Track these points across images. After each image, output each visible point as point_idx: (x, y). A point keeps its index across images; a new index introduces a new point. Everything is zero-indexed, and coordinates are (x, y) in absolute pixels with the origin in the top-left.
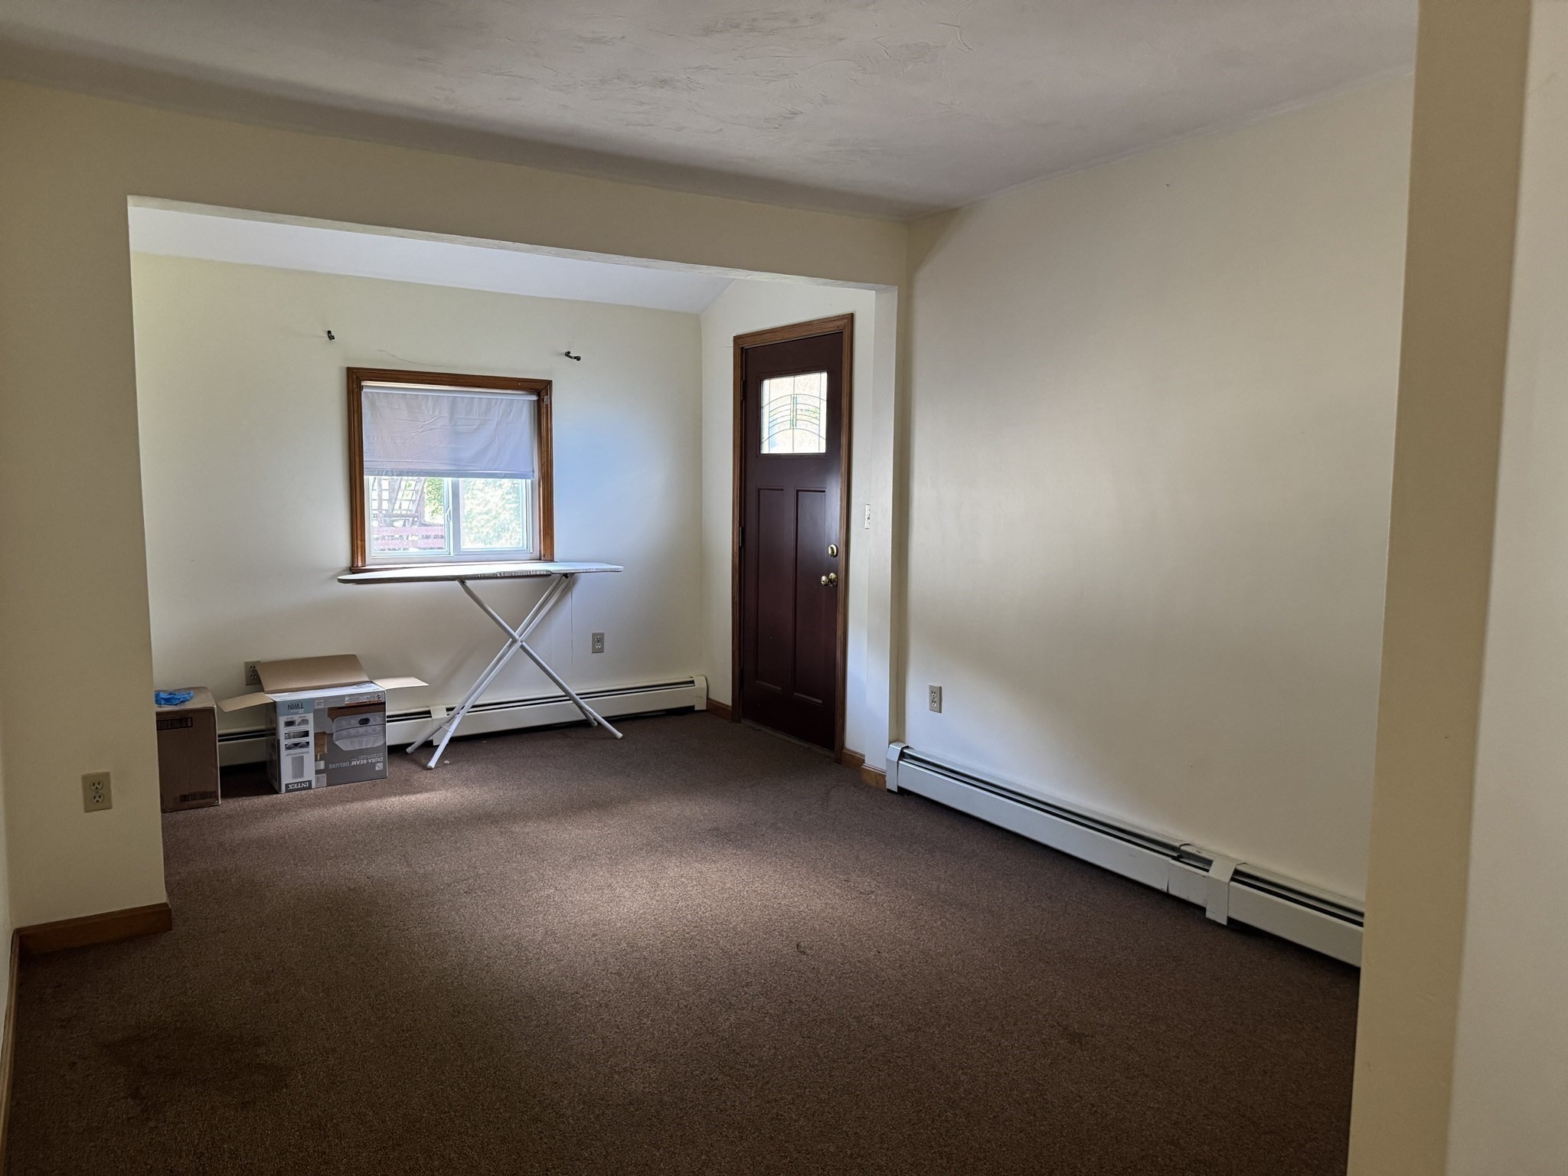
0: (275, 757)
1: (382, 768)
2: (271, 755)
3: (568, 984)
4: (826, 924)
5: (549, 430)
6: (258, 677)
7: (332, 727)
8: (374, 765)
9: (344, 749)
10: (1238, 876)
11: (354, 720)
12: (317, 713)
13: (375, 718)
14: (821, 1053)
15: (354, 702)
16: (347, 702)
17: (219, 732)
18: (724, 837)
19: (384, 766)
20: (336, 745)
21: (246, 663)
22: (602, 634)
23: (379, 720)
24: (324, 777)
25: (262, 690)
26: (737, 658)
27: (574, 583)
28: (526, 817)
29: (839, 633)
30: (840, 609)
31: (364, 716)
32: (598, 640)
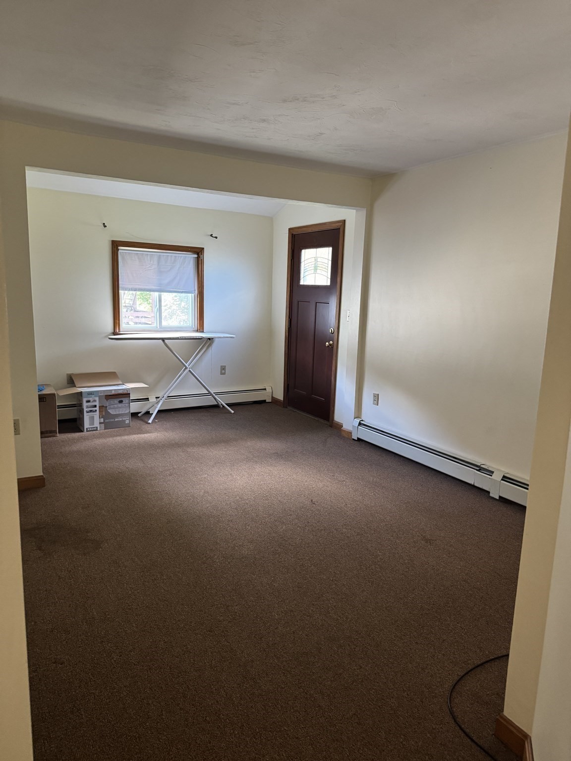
0: (81, 416)
1: (128, 422)
2: (80, 415)
3: (215, 512)
4: (324, 493)
5: (202, 271)
6: (73, 381)
7: (106, 403)
8: (125, 421)
9: (112, 413)
10: (505, 478)
11: (116, 401)
12: (100, 397)
13: (125, 400)
14: (321, 542)
15: (116, 393)
16: (113, 393)
17: (57, 404)
18: (280, 456)
19: (130, 421)
20: (109, 412)
21: (67, 374)
22: (225, 366)
23: (127, 401)
24: (103, 425)
25: (75, 387)
26: (286, 379)
27: (213, 342)
28: (193, 445)
29: (333, 369)
30: (334, 358)
31: (121, 399)
32: (223, 368)
